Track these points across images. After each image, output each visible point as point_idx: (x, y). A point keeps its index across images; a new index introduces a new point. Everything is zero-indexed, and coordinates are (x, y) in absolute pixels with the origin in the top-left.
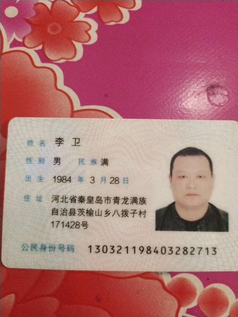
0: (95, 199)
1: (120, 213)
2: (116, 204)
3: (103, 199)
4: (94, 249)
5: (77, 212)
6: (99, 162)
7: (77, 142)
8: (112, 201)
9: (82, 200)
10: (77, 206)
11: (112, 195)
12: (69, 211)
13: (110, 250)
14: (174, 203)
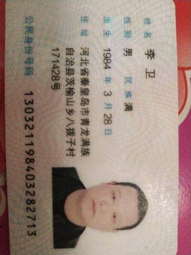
0: (86, 97)
1: (71, 127)
2: (81, 122)
3: (86, 107)
4: (29, 98)
5: (70, 77)
6: (128, 101)
7: (150, 74)
8: (84, 117)
9: (85, 82)
10: (78, 77)
11: (91, 117)
12: (71, 67)
13: (29, 116)
14: (84, 188)
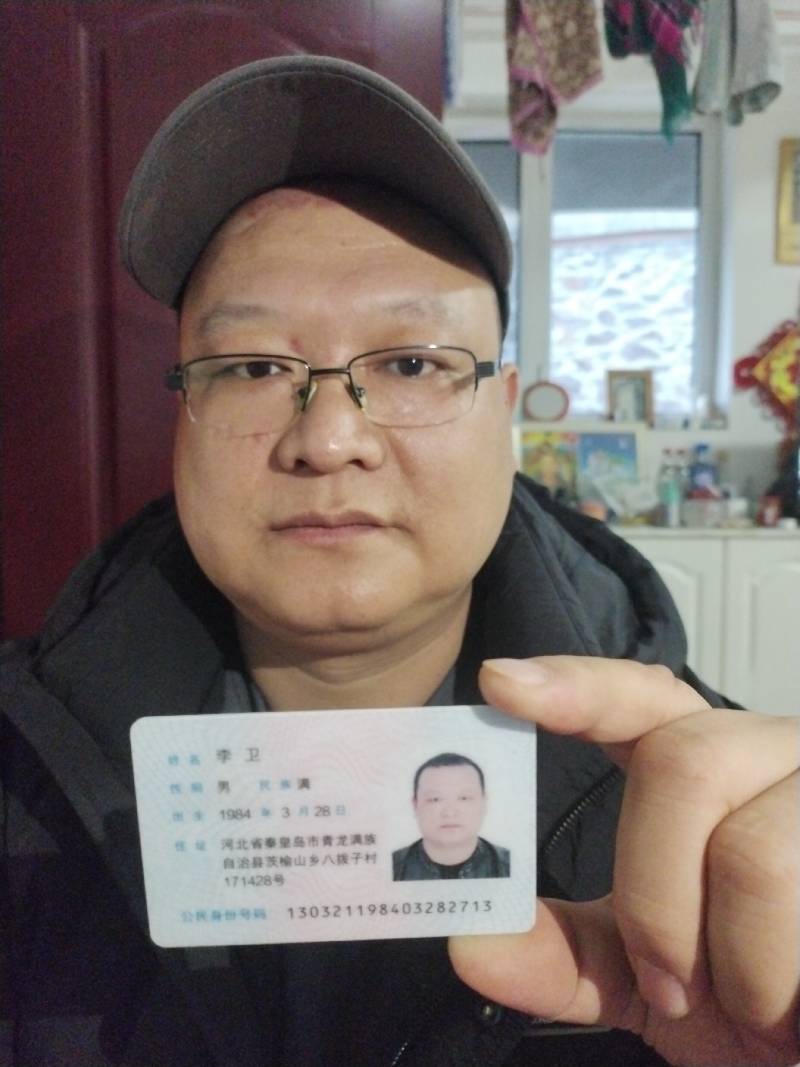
0: (292, 842)
1: (335, 859)
2: (327, 846)
3: (306, 841)
4: (297, 913)
5: (265, 862)
6: (295, 785)
7: (254, 755)
8: (321, 842)
9: (270, 843)
10: (264, 852)
11: (320, 834)
12: (251, 861)
13: (322, 912)
14: (421, 841)
